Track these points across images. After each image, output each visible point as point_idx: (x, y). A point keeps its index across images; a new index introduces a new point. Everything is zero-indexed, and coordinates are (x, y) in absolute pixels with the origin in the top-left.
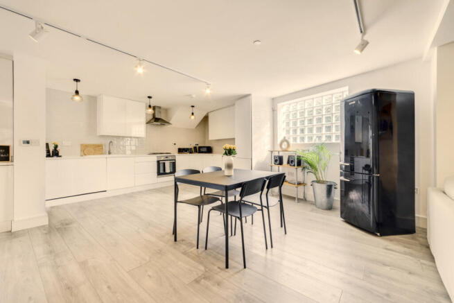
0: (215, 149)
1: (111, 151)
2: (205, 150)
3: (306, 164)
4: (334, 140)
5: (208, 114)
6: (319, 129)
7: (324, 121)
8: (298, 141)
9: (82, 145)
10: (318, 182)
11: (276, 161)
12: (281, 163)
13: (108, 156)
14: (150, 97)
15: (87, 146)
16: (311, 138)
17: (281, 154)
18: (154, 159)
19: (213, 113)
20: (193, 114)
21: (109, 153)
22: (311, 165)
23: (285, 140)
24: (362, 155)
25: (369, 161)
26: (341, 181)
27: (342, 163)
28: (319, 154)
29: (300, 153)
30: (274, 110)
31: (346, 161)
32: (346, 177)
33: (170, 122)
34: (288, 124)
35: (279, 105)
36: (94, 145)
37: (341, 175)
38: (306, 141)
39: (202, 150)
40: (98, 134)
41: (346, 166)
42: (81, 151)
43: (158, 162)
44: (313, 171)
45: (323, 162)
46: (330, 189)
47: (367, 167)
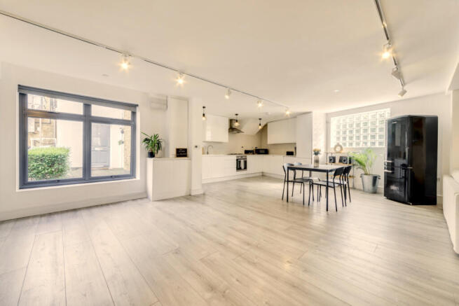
0: (270, 151)
3: (355, 163)
4: (377, 145)
5: (267, 123)
6: (365, 137)
7: (369, 131)
8: (347, 146)
10: (366, 174)
11: (330, 160)
12: (334, 162)
16: (358, 144)
17: (334, 155)
18: (234, 158)
19: (272, 123)
21: (208, 153)
22: (360, 163)
23: (338, 145)
24: (400, 157)
25: (405, 162)
26: (385, 173)
27: (386, 161)
28: (366, 155)
29: (351, 155)
30: (328, 123)
31: (388, 160)
32: (388, 169)
33: (242, 131)
34: (338, 133)
35: (332, 119)
36: (205, 148)
37: (385, 168)
38: (354, 146)
39: (261, 152)
41: (388, 163)
43: (237, 160)
44: (361, 167)
45: (369, 161)
46: (375, 179)
47: (403, 165)
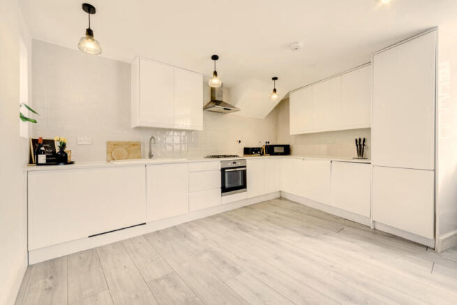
0: (294, 149)
1: (153, 153)
2: (282, 150)
5: (288, 94)
9: (108, 143)
13: (148, 161)
14: (215, 58)
15: (116, 145)
19: (296, 93)
20: (275, 90)
21: (151, 156)
33: (237, 106)
36: (127, 143)
40: (133, 126)
42: (108, 153)
43: (223, 170)
